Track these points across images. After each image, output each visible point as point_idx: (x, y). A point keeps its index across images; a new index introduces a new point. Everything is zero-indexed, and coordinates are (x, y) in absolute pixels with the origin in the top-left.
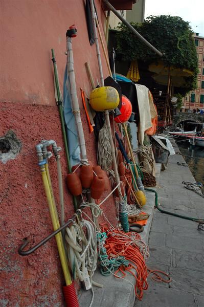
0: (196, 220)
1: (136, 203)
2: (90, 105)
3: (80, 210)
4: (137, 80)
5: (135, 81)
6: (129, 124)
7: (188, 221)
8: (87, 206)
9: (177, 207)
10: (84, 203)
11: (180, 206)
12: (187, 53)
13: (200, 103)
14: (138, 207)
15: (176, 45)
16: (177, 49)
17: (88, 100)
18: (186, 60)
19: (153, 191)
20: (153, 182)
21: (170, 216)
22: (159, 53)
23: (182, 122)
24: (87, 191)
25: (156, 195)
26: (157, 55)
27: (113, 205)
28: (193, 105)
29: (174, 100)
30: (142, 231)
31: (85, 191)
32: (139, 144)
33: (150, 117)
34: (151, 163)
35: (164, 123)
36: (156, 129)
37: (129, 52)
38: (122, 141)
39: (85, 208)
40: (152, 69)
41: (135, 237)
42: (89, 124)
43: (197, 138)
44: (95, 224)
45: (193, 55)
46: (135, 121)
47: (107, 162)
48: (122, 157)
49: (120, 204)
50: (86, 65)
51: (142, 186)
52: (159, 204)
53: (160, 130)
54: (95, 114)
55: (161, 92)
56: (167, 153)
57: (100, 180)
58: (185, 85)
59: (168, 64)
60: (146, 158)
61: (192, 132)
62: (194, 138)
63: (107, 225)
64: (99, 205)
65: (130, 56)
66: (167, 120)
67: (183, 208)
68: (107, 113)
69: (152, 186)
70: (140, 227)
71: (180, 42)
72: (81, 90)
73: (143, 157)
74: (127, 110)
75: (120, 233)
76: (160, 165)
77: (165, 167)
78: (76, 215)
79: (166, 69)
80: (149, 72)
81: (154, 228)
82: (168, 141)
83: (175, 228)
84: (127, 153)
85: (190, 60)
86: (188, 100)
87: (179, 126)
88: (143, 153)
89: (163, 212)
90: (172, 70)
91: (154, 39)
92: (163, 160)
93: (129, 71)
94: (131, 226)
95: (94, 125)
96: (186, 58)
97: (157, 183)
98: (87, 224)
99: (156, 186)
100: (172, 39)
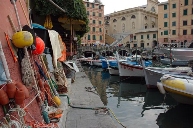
0: (94, 109)
1: (54, 105)
2: (13, 44)
3: (8, 114)
4: (51, 28)
5: (50, 28)
6: (45, 55)
7: (89, 110)
8: (14, 110)
9: (82, 103)
10: (11, 109)
11: (84, 102)
12: (80, 11)
13: (94, 40)
14: (56, 107)
15: (73, 6)
16: (74, 8)
17: (12, 40)
18: (80, 15)
19: (66, 96)
20: (65, 90)
21: (78, 110)
22: (63, 10)
23: (84, 53)
24: (13, 100)
25: (68, 98)
26: (62, 12)
27: (38, 108)
28: (90, 42)
29: (76, 39)
30: (59, 121)
31: (11, 101)
32: (54, 68)
33: (60, 50)
34: (63, 78)
35: (70, 53)
36: (66, 58)
37: (44, 10)
38: (40, 66)
39: (13, 112)
40: (60, 20)
41: (53, 126)
42: (13, 57)
43: (93, 60)
44: (21, 122)
45: (84, 11)
46: (49, 53)
47: (29, 80)
48: (40, 76)
49: (41, 106)
50: (8, 17)
51: (57, 93)
52: (71, 103)
53: (69, 58)
54: (18, 49)
55: (67, 34)
56: (74, 72)
57: (20, 91)
58: (81, 29)
59: (70, 17)
60: (59, 76)
61: (90, 57)
62: (91, 61)
63: (34, 122)
64: (24, 109)
65: (45, 13)
66: (73, 51)
67: (86, 103)
68: (26, 48)
69: (65, 93)
70: (57, 119)
71: (75, 4)
72: (5, 34)
73: (57, 76)
74: (41, 46)
75: (43, 125)
76: (70, 79)
77: (74, 80)
78: (5, 118)
79: (68, 20)
80: (59, 22)
81: (68, 119)
82: (74, 64)
83: (81, 116)
84: (45, 74)
85: (82, 15)
86: (86, 39)
87: (82, 55)
88: (57, 73)
89: (73, 107)
90: (73, 21)
91: (60, 2)
92: (72, 76)
93: (45, 22)
94: (51, 120)
95: (17, 57)
96: (80, 14)
97: (68, 90)
98: (15, 123)
99: (68, 92)
100: (71, 2)
